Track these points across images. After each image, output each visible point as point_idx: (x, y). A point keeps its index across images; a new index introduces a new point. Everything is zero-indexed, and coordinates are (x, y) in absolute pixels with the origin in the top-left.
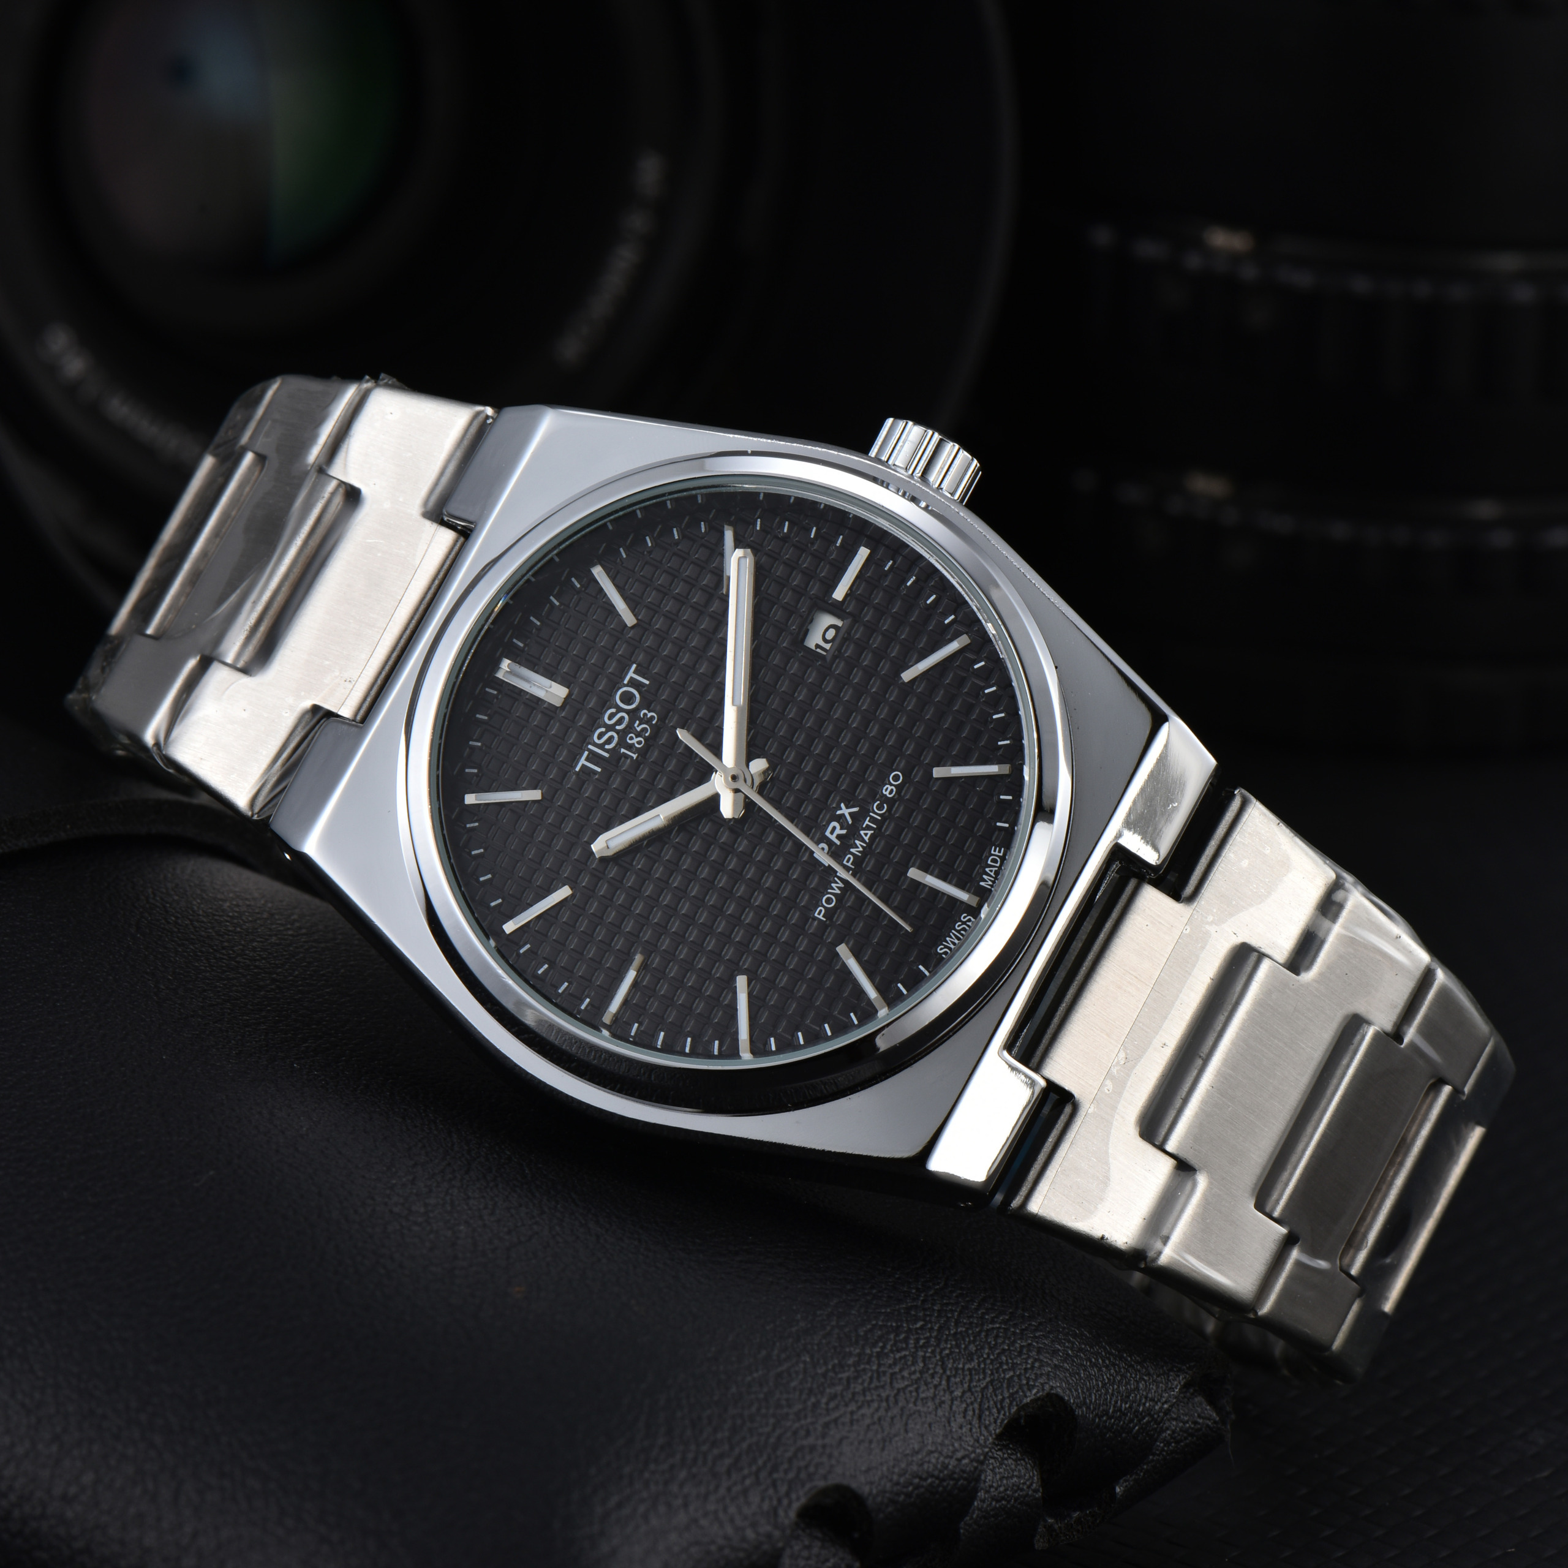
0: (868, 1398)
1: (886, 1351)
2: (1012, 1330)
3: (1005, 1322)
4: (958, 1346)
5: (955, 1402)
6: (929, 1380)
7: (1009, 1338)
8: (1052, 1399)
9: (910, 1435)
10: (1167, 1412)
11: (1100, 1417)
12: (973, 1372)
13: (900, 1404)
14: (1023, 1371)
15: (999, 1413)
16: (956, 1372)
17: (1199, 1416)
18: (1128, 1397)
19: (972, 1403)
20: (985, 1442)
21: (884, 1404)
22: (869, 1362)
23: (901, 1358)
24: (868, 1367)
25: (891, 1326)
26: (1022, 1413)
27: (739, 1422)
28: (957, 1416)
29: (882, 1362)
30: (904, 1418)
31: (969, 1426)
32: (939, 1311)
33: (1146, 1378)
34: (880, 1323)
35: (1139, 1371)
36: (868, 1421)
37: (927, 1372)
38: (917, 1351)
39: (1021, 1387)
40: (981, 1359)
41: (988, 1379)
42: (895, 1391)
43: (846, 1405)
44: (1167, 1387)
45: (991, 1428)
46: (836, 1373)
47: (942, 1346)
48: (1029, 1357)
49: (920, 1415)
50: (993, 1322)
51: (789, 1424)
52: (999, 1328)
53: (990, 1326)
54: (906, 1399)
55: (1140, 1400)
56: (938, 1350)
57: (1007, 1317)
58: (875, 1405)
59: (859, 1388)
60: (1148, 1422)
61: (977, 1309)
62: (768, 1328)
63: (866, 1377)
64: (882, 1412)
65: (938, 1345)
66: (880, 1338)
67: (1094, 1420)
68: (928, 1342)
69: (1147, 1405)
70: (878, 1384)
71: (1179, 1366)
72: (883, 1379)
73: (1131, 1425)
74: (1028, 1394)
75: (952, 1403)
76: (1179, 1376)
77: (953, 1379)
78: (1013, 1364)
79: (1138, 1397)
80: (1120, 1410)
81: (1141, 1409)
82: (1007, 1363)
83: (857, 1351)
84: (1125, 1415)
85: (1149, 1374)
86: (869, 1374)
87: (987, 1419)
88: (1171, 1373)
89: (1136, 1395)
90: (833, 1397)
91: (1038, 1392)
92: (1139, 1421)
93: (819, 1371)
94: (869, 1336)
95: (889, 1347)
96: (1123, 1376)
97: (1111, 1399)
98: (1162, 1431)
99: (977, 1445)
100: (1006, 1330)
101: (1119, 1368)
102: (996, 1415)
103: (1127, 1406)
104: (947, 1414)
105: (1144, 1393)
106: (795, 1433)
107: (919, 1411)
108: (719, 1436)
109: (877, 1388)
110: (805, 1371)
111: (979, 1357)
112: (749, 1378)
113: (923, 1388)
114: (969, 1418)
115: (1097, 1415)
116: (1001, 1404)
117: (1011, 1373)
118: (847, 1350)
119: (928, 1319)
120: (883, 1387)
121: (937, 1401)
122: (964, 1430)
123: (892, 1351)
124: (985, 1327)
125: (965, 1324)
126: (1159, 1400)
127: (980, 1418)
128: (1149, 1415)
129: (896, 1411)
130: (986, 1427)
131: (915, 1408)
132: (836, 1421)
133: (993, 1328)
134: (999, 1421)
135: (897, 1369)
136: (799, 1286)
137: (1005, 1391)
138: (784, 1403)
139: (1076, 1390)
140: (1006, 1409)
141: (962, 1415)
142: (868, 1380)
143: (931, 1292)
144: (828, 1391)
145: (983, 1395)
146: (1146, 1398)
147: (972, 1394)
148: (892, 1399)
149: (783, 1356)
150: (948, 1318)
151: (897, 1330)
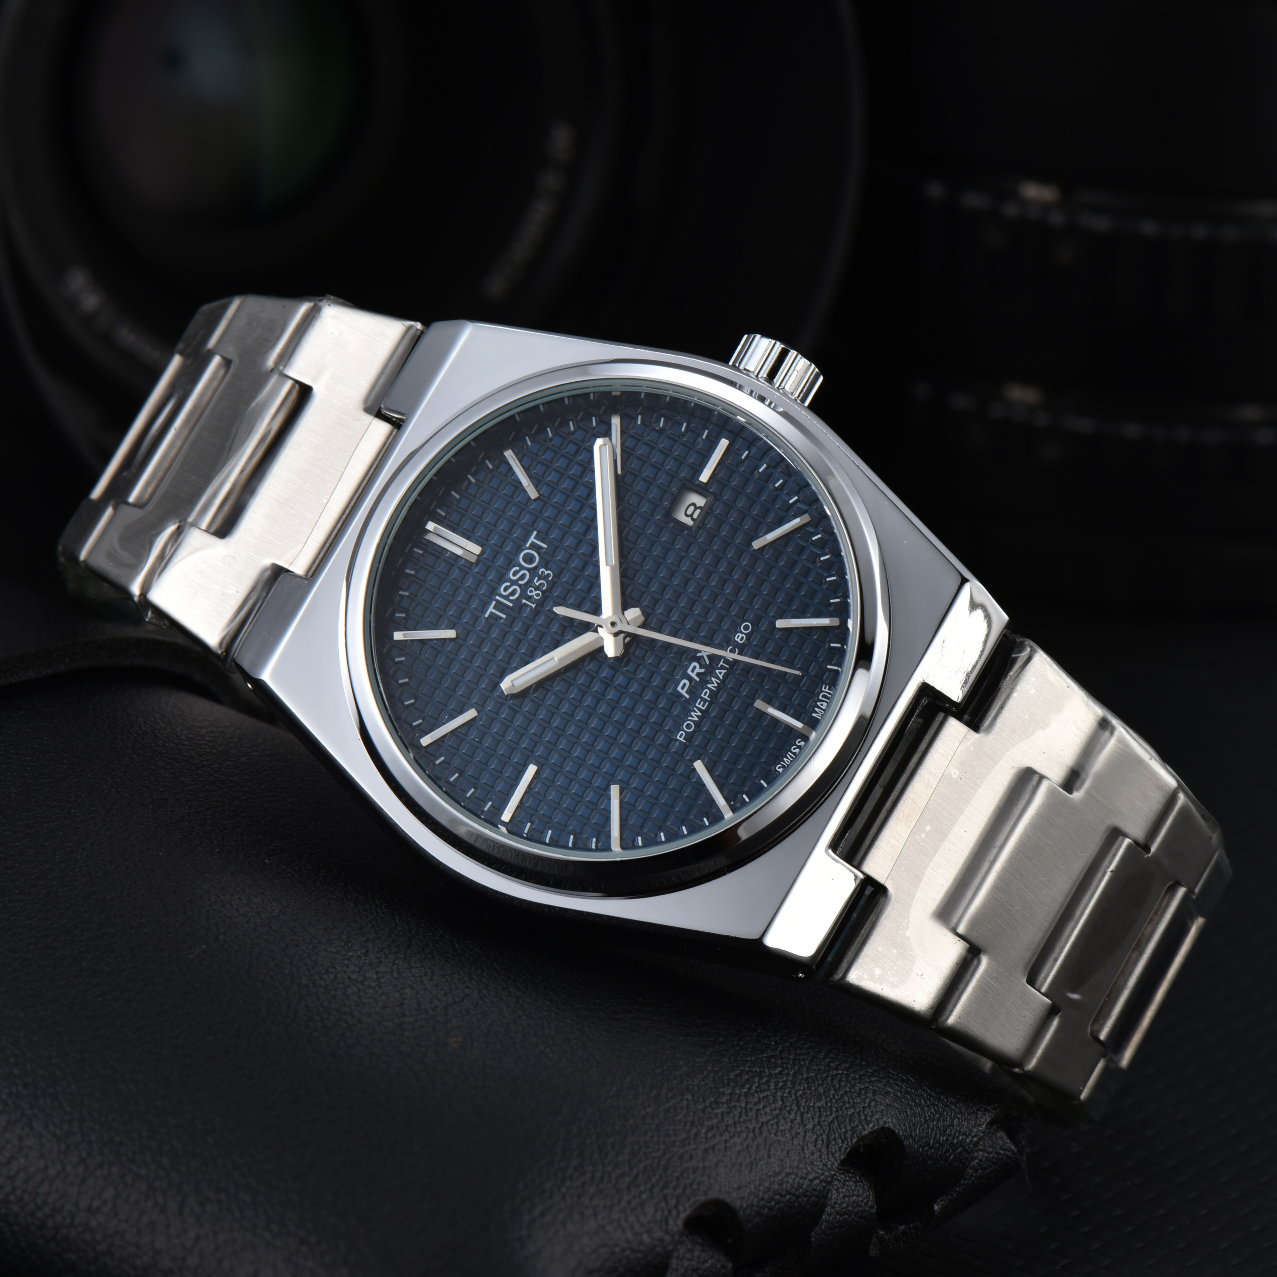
0: (739, 1129)
1: (752, 1091)
2: (852, 1075)
3: (847, 1069)
4: (809, 1088)
5: (808, 1134)
6: (787, 1115)
7: (850, 1082)
8: (886, 1132)
9: (772, 1160)
10: (976, 1144)
11: (923, 1148)
12: (822, 1110)
13: (764, 1135)
14: (862, 1109)
15: (843, 1143)
16: (808, 1109)
17: (1001, 1148)
18: (945, 1131)
19: (821, 1135)
20: (832, 1167)
21: (751, 1135)
22: (738, 1100)
23: (764, 1097)
24: (738, 1104)
25: (756, 1071)
26: (861, 1143)
27: (636, 1147)
28: (809, 1144)
29: (749, 1100)
30: (767, 1146)
31: (819, 1153)
32: (793, 1059)
33: (959, 1116)
34: (747, 1069)
35: (954, 1110)
36: (738, 1148)
37: (785, 1109)
38: (777, 1092)
39: (860, 1122)
40: (828, 1099)
41: (834, 1115)
42: (760, 1124)
43: (721, 1135)
44: (975, 1123)
45: (837, 1155)
46: (713, 1109)
47: (796, 1088)
48: (866, 1097)
49: (780, 1144)
50: (837, 1069)
51: (676, 1149)
52: (842, 1074)
53: (835, 1072)
54: (768, 1131)
55: (955, 1134)
56: (793, 1091)
57: (848, 1065)
58: (744, 1135)
59: (731, 1121)
60: (961, 1152)
61: (824, 1059)
62: (657, 1072)
63: (737, 1113)
64: (749, 1141)
65: (793, 1087)
66: (747, 1081)
67: (918, 1150)
68: (785, 1085)
69: (960, 1138)
70: (746, 1118)
71: (986, 1106)
72: (750, 1114)
73: (948, 1154)
74: (866, 1127)
75: (805, 1134)
76: (985, 1115)
77: (806, 1115)
78: (854, 1103)
79: (953, 1131)
80: (939, 1142)
81: (955, 1142)
82: (849, 1103)
83: (729, 1091)
84: (943, 1146)
85: (961, 1113)
86: (739, 1110)
87: (834, 1147)
88: (979, 1113)
89: (951, 1130)
90: (711, 1128)
91: (874, 1126)
92: (954, 1151)
93: (699, 1107)
94: (738, 1079)
95: (754, 1088)
96: (941, 1114)
97: (932, 1133)
98: (973, 1159)
99: (825, 1168)
100: (847, 1075)
101: (938, 1108)
102: (841, 1144)
103: (944, 1138)
104: (801, 1143)
105: (958, 1128)
106: (681, 1157)
107: (779, 1141)
108: (621, 1159)
109: (745, 1121)
110: (688, 1107)
111: (826, 1097)
112: (643, 1112)
113: (782, 1122)
114: (818, 1146)
115: (921, 1145)
116: (845, 1136)
117: (853, 1111)
118: (721, 1090)
119: (785, 1066)
120: (750, 1121)
121: (793, 1133)
122: (815, 1156)
123: (756, 1092)
124: (831, 1073)
125: (814, 1070)
126: (970, 1134)
127: (828, 1146)
128: (962, 1146)
129: (760, 1140)
130: (833, 1154)
131: (776, 1138)
132: (713, 1147)
133: (837, 1074)
134: (843, 1149)
135: (761, 1107)
136: (681, 1039)
137: (848, 1125)
138: (671, 1132)
139: (904, 1125)
140: (849, 1140)
141: (813, 1144)
142: (738, 1115)
143: (787, 1044)
144: (706, 1123)
145: (830, 1128)
146: (959, 1132)
147: (821, 1127)
148: (757, 1130)
149: (670, 1095)
150: (801, 1065)
151: (760, 1075)
